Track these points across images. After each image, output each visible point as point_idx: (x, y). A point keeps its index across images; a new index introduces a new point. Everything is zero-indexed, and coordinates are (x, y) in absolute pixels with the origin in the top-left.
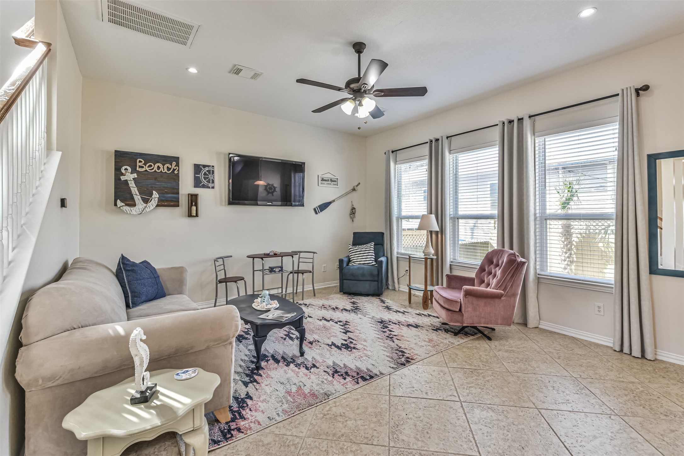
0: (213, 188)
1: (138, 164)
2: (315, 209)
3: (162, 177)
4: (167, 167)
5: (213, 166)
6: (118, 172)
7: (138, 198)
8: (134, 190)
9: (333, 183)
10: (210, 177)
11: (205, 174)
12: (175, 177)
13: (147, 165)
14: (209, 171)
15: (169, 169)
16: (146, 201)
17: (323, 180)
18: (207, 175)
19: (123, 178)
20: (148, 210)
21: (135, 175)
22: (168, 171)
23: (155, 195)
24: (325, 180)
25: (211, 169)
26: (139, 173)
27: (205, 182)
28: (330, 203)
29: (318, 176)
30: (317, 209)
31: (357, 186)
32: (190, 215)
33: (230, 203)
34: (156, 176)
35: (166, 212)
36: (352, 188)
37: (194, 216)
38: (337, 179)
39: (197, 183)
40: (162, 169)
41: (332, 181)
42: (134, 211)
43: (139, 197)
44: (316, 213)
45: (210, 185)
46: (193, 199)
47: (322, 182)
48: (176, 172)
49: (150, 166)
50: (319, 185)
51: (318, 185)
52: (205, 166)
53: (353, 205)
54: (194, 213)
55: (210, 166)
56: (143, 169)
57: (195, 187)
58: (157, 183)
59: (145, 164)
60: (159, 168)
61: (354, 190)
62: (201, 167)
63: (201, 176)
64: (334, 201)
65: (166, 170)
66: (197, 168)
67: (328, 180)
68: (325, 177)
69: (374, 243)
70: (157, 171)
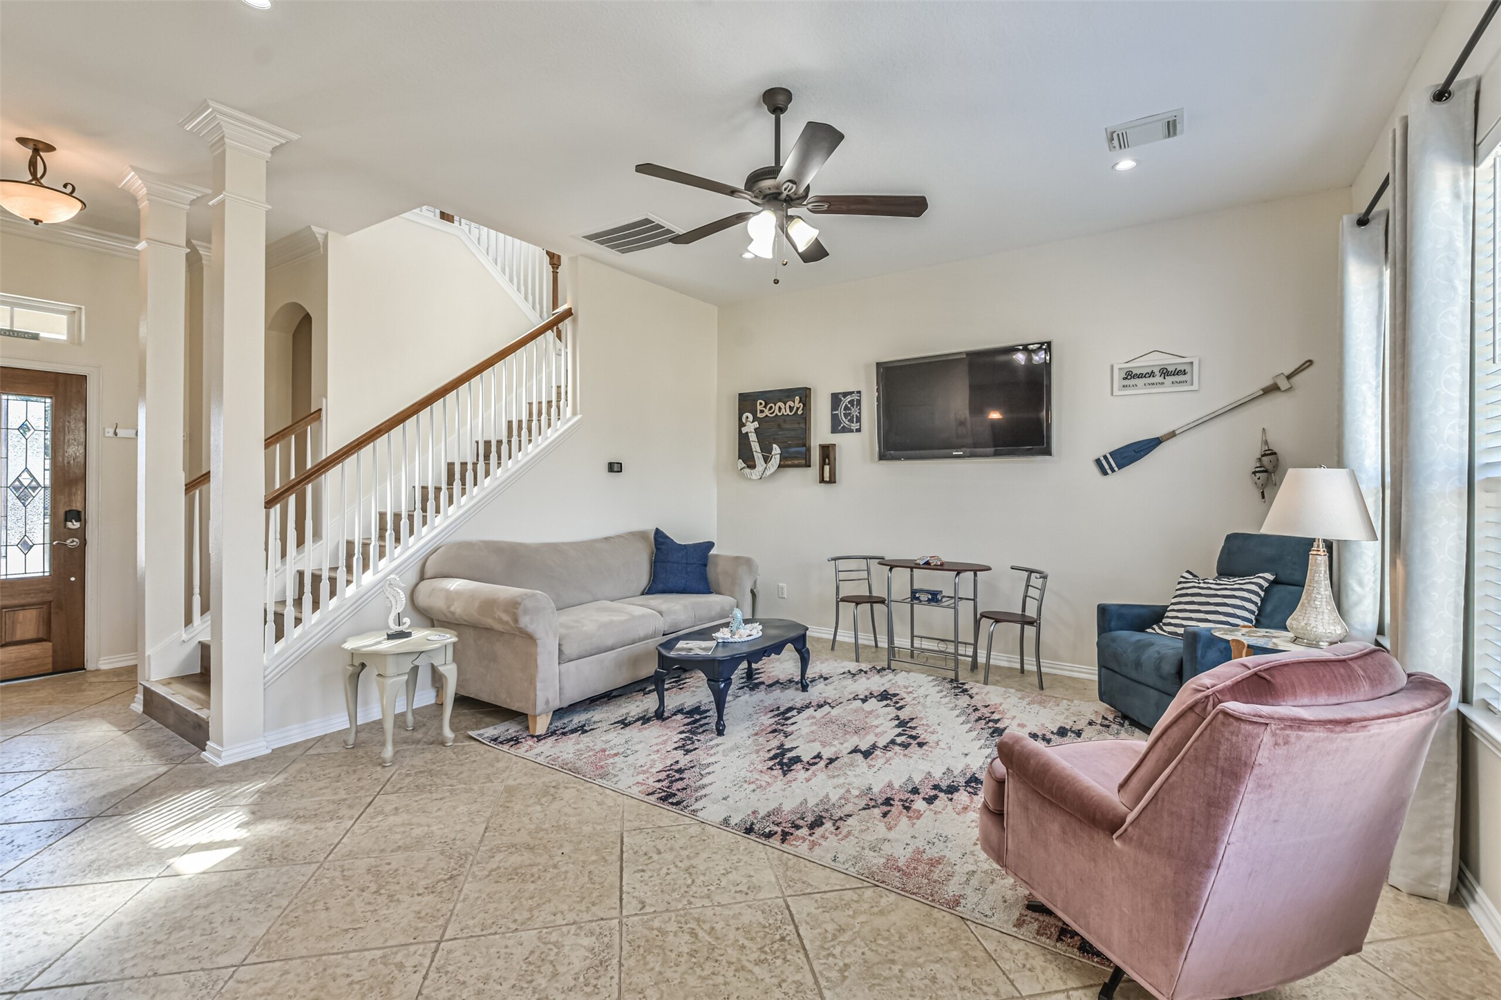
0: (859, 430)
1: (759, 408)
2: (1098, 461)
3: (785, 421)
4: (789, 406)
5: (858, 392)
6: (742, 425)
7: (758, 457)
8: (755, 446)
9: (1170, 379)
10: (854, 411)
11: (846, 408)
12: (804, 419)
13: (768, 407)
14: (851, 402)
15: (791, 408)
16: (766, 460)
17: (1130, 375)
18: (850, 409)
19: (744, 430)
20: (768, 473)
21: (756, 424)
22: (791, 412)
23: (776, 450)
24: (1140, 376)
25: (855, 397)
26: (760, 421)
27: (845, 422)
28: (1155, 443)
29: (1112, 367)
30: (1104, 462)
31: (1289, 377)
32: (822, 481)
33: (882, 457)
34: (778, 421)
35: (794, 476)
36: (1267, 383)
37: (827, 482)
38: (1191, 364)
39: (836, 427)
40: (783, 410)
41: (1165, 373)
42: (755, 474)
43: (760, 455)
44: (1105, 473)
45: (855, 426)
46: (827, 452)
47: (1127, 382)
48: (800, 412)
49: (771, 408)
50: (1116, 392)
51: (1112, 394)
52: (845, 394)
53: (1266, 443)
54: (827, 478)
55: (853, 392)
56: (764, 415)
57: (832, 433)
58: (779, 433)
59: (765, 407)
60: (780, 409)
61: (1272, 389)
62: (840, 396)
63: (841, 412)
64: (1172, 435)
65: (788, 411)
66: (836, 399)
67: (1152, 374)
68: (1139, 365)
69: (1271, 577)
70: (779, 414)
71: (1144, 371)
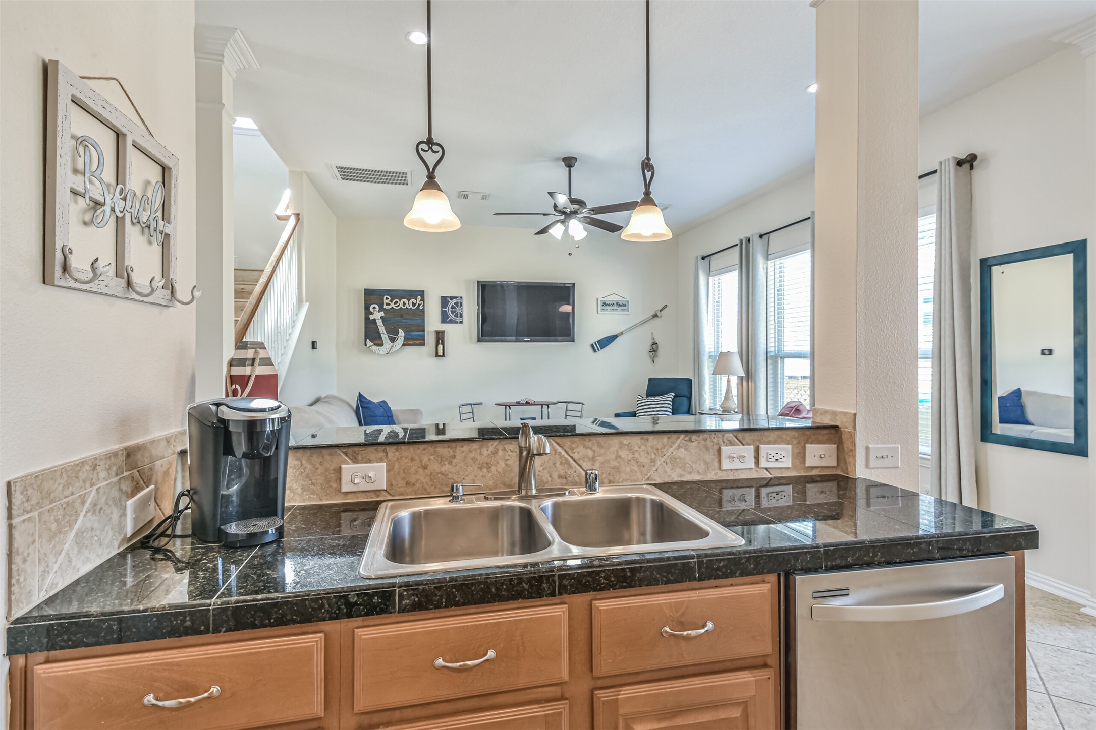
0: (461, 322)
1: (385, 301)
2: (592, 346)
3: (407, 313)
4: (413, 302)
5: (461, 298)
6: (368, 312)
7: (385, 337)
8: (382, 329)
9: (620, 308)
10: (458, 310)
11: (452, 307)
12: (420, 313)
13: (393, 302)
14: (456, 304)
15: (414, 304)
16: (393, 340)
17: (604, 304)
18: (455, 308)
19: (371, 317)
20: (394, 349)
21: (382, 314)
22: (413, 306)
23: (401, 333)
24: (609, 305)
25: (458, 300)
26: (386, 311)
27: (452, 316)
28: (615, 337)
29: (597, 299)
30: (595, 346)
31: (661, 311)
32: (437, 355)
33: (479, 341)
34: (401, 313)
35: (412, 351)
36: (653, 313)
37: (440, 356)
38: (628, 302)
39: (445, 319)
40: (407, 305)
41: (618, 305)
42: (383, 350)
43: (387, 336)
44: (595, 351)
45: (458, 319)
46: (440, 337)
47: (604, 307)
48: (421, 307)
49: (396, 303)
50: (599, 312)
52: (452, 298)
53: (654, 339)
54: (440, 353)
55: (458, 297)
56: (390, 307)
57: (442, 323)
58: (403, 321)
59: (391, 301)
60: (404, 304)
61: (655, 316)
62: (448, 299)
63: (448, 309)
64: (622, 333)
65: (411, 306)
66: (444, 301)
67: (613, 305)
68: (609, 299)
69: (674, 394)
70: (403, 307)
71: (610, 303)
